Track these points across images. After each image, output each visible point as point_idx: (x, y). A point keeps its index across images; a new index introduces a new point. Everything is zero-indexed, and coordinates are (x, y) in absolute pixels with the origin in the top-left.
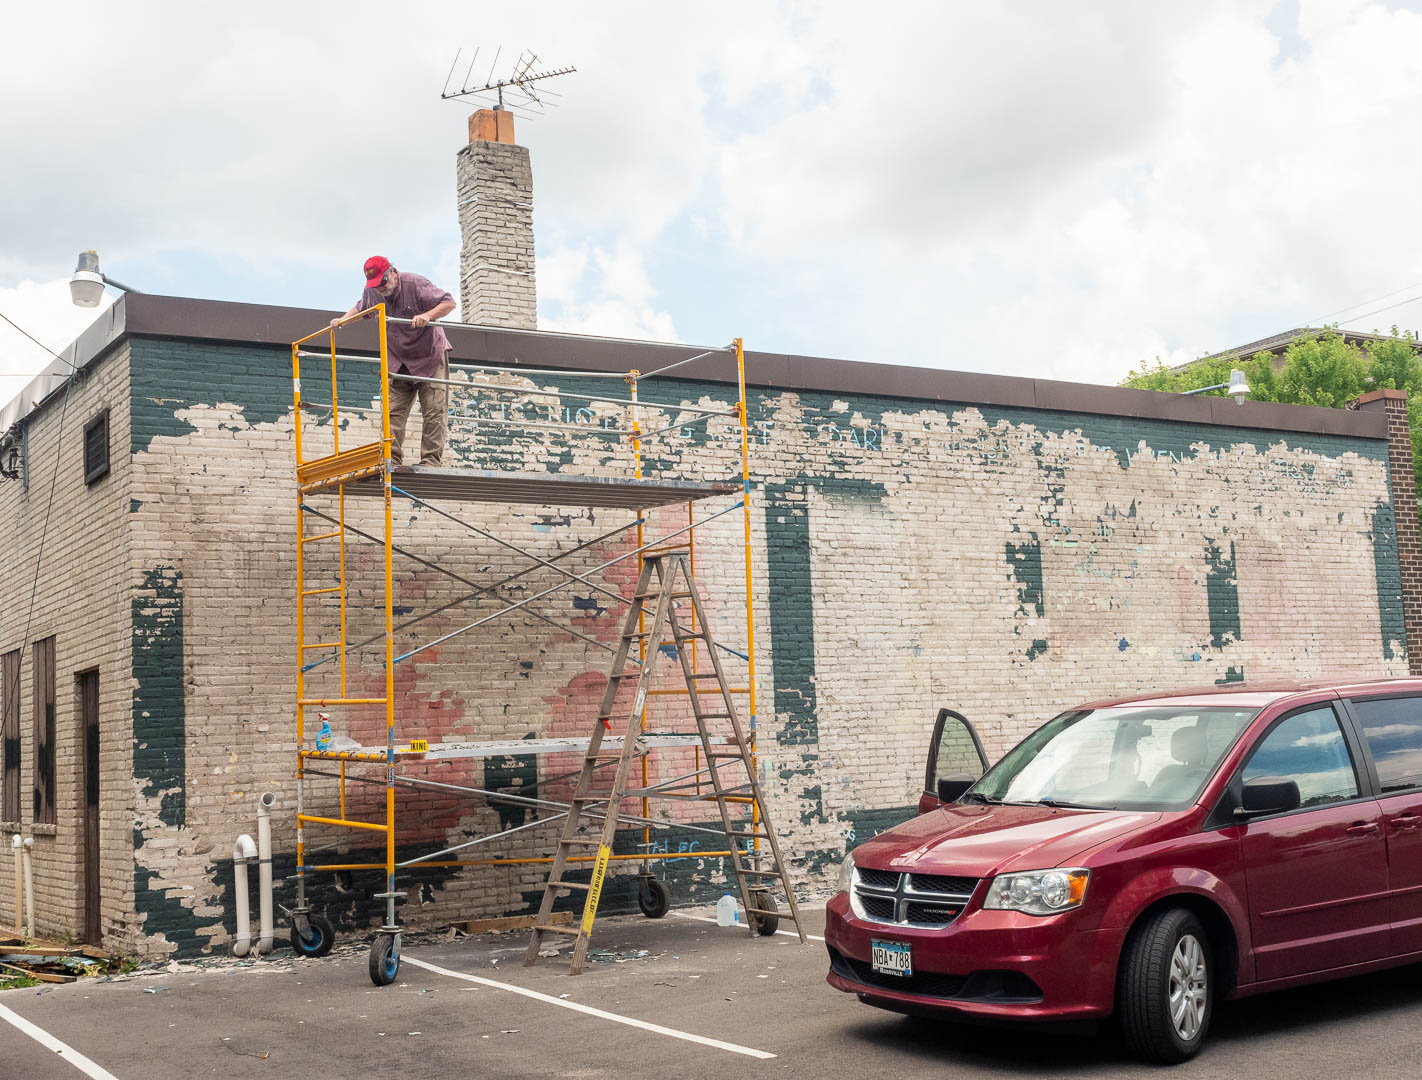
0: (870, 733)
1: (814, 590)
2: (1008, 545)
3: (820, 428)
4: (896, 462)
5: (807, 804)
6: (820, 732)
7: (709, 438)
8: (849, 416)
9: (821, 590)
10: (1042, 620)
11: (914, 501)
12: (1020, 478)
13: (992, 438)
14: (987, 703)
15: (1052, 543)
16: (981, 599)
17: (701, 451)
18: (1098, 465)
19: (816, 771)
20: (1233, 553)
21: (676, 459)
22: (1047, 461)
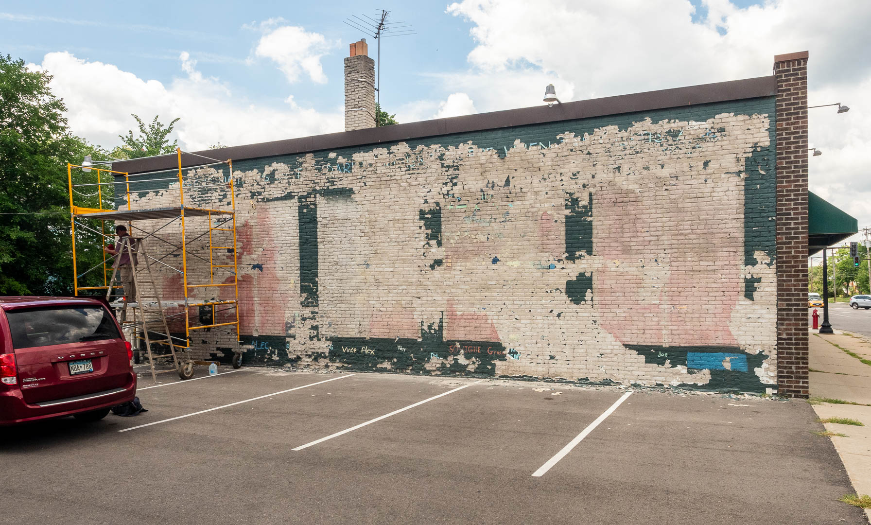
0: (342, 303)
1: (319, 240)
2: (421, 211)
3: (323, 167)
4: (359, 177)
5: (312, 332)
6: (319, 302)
7: (276, 180)
8: (336, 159)
9: (322, 240)
10: (440, 249)
11: (367, 195)
12: (430, 175)
13: (413, 156)
14: (404, 291)
15: (449, 207)
16: (403, 240)
17: (273, 185)
18: (483, 159)
19: (317, 319)
20: (591, 200)
21: (263, 190)
22: (446, 163)
